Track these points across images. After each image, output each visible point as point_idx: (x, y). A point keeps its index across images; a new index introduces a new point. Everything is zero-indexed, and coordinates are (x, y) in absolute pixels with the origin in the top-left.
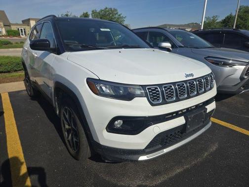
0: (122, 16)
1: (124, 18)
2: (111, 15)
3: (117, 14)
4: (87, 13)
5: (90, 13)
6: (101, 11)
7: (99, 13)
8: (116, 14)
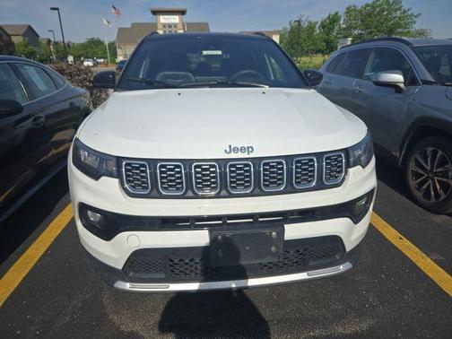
0: (409, 13)
1: (416, 17)
2: (385, 13)
3: (399, 9)
4: (337, 13)
5: (342, 12)
6: (367, 5)
7: (360, 11)
8: (396, 11)
